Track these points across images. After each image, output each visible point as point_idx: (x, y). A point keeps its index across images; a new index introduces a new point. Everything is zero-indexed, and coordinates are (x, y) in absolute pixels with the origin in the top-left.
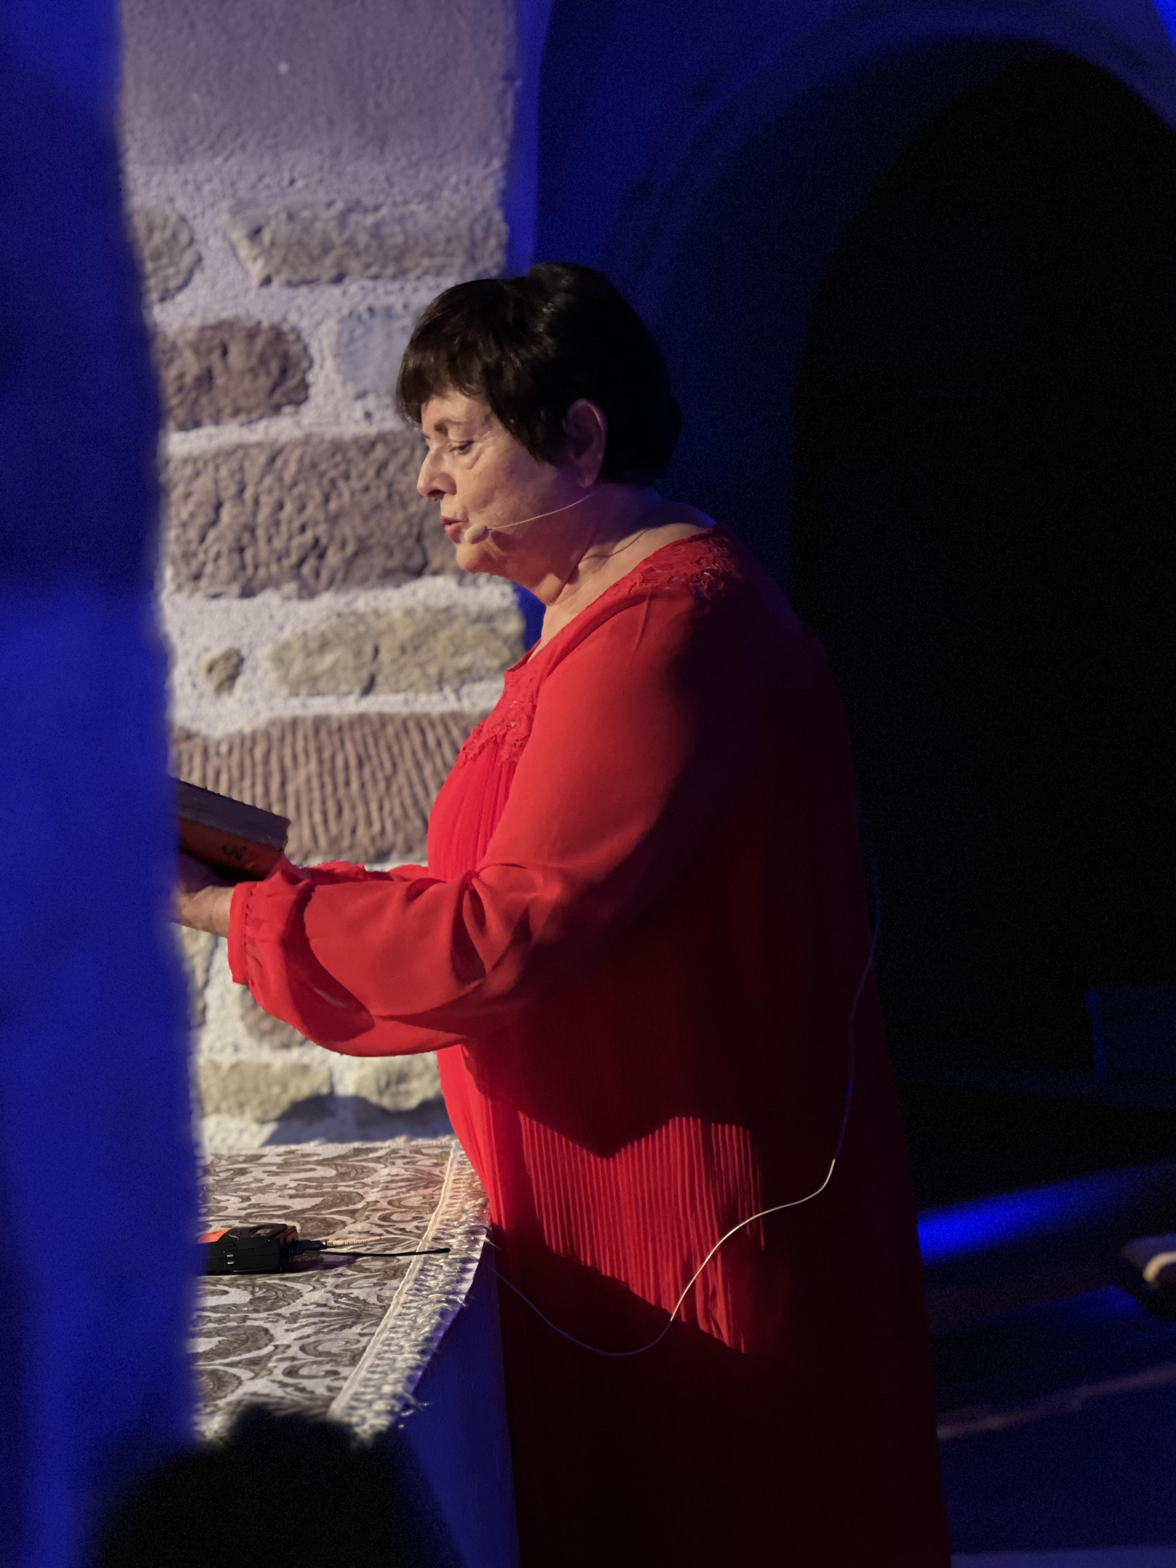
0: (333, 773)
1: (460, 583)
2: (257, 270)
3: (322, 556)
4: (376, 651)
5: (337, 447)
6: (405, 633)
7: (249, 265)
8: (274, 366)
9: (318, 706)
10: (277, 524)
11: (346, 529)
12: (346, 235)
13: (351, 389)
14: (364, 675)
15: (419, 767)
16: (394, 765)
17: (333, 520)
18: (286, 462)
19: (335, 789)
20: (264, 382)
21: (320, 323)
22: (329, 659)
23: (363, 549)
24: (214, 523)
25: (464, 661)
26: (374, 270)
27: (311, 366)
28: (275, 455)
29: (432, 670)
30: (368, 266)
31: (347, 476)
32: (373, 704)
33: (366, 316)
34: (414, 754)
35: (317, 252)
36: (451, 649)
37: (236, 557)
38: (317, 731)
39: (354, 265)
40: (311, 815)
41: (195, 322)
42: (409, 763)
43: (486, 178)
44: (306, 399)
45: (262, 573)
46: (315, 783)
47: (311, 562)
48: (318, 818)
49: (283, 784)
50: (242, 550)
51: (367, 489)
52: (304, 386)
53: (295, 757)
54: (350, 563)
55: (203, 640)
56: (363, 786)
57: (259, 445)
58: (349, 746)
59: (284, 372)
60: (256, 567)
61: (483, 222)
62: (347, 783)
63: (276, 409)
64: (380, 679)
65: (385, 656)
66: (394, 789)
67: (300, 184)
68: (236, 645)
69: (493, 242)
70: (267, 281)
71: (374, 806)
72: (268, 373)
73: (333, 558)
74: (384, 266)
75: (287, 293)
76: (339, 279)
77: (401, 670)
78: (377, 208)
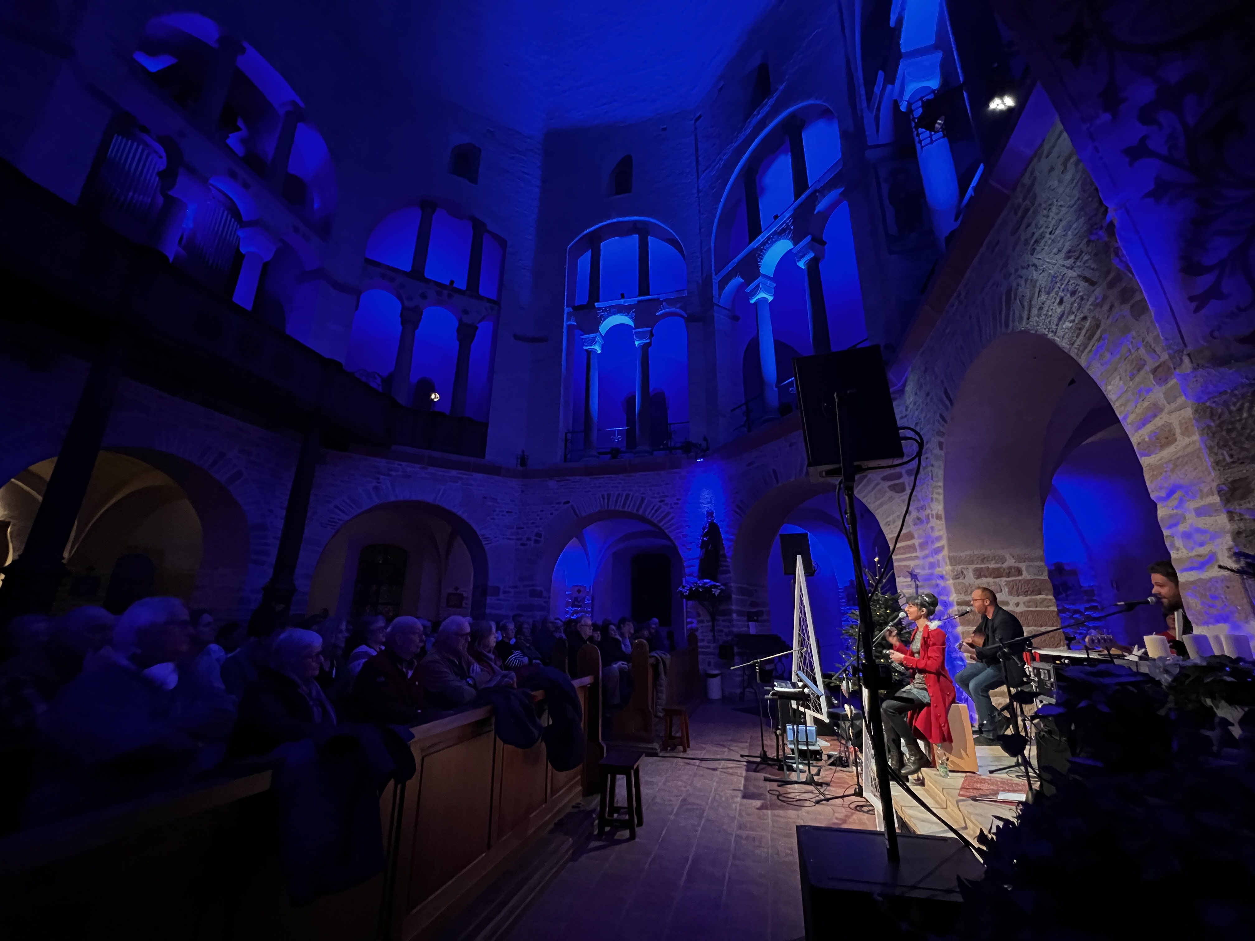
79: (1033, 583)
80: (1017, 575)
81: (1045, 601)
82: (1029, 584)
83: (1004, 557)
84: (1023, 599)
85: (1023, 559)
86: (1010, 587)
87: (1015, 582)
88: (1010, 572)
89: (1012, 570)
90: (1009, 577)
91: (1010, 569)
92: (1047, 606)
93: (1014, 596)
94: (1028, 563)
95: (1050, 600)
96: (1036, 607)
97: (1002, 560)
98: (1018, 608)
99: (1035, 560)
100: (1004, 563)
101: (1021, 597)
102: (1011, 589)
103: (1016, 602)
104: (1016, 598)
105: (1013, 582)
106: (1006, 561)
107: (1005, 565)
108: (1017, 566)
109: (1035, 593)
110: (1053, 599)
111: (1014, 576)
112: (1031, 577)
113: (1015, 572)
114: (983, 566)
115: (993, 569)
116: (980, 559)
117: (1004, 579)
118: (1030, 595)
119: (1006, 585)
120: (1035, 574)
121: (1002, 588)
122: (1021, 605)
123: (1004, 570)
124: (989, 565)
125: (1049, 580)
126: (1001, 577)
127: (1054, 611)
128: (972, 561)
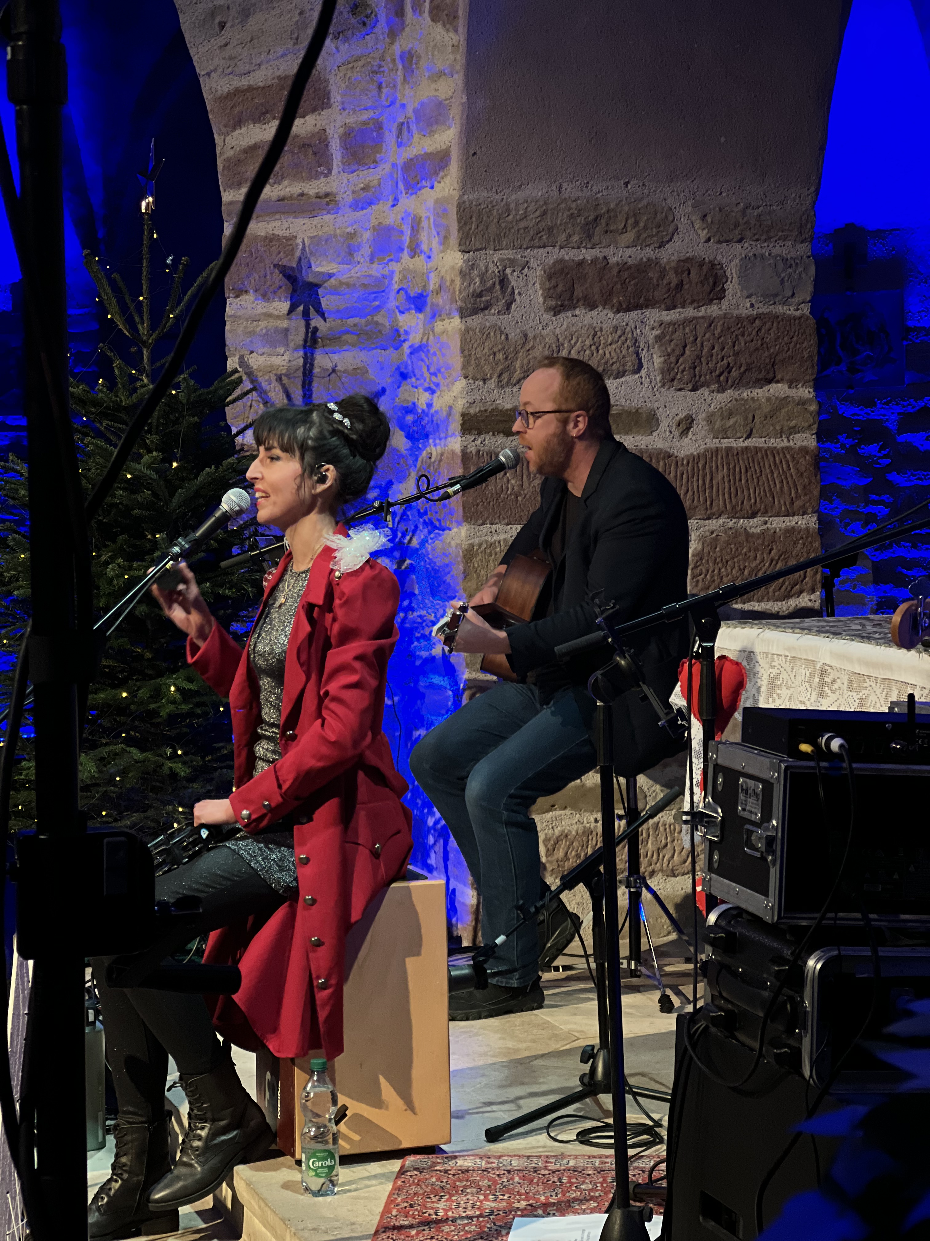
0: (734, 474)
1: (790, 387)
2: (704, 234)
3: (729, 372)
4: (754, 417)
5: (739, 319)
6: (766, 409)
7: (700, 232)
8: (711, 280)
9: (726, 443)
10: (712, 356)
11: (742, 359)
12: (745, 219)
13: (745, 293)
14: (748, 428)
15: (772, 473)
16: (761, 472)
17: (736, 354)
18: (716, 326)
19: (735, 483)
20: (707, 288)
21: (731, 261)
22: (732, 421)
23: (747, 369)
24: (683, 355)
25: (793, 423)
26: (757, 237)
27: (727, 281)
28: (711, 322)
29: (778, 428)
30: (755, 235)
31: (743, 335)
32: (752, 443)
33: (752, 258)
34: (770, 466)
35: (732, 227)
36: (787, 418)
37: (692, 371)
38: (727, 455)
39: (748, 233)
40: (724, 495)
41: (675, 258)
42: (768, 471)
43: (808, 195)
44: (725, 296)
45: (703, 379)
46: (726, 479)
47: (726, 374)
48: (726, 496)
49: (711, 480)
50: (695, 368)
51: (752, 341)
52: (724, 290)
53: (717, 467)
54: (742, 375)
55: (674, 410)
56: (747, 481)
57: (703, 317)
58: (741, 462)
59: (715, 283)
60: (700, 377)
61: (806, 216)
62: (740, 480)
63: (711, 302)
64: (754, 431)
65: (757, 420)
66: (761, 483)
67: (724, 194)
68: (691, 413)
69: (809, 226)
70: (708, 240)
71: (751, 491)
72: (708, 284)
73: (734, 373)
74: (761, 235)
75: (716, 246)
76: (740, 241)
77: (764, 427)
78: (758, 207)
79: (754, 333)
80: (703, 299)
81: (783, 411)
82: (740, 337)
83: (671, 218)
84: (709, 400)
85: (736, 226)
86: (673, 350)
87: (692, 327)
88: (680, 285)
89: (689, 273)
90: (674, 307)
91: (682, 272)
92: (785, 428)
93: (680, 390)
94: (751, 245)
95: (802, 403)
96: (749, 435)
97: (662, 229)
98: (686, 441)
99: (780, 234)
100: (668, 242)
101: (704, 391)
102: (673, 359)
103: (682, 416)
104: (685, 397)
105: (684, 329)
106: (676, 237)
107: (670, 251)
108: (712, 258)
109: (755, 375)
110: (810, 400)
111: (692, 302)
112: (752, 306)
113: (700, 285)
114: (587, 254)
115: (623, 267)
116: (581, 220)
117: (655, 315)
118: (736, 384)
119: (658, 338)
120: (772, 297)
121: (643, 354)
122: (700, 429)
123: (663, 273)
124: (609, 252)
125: (812, 321)
126: (648, 304)
127: (804, 450)
128: (550, 230)
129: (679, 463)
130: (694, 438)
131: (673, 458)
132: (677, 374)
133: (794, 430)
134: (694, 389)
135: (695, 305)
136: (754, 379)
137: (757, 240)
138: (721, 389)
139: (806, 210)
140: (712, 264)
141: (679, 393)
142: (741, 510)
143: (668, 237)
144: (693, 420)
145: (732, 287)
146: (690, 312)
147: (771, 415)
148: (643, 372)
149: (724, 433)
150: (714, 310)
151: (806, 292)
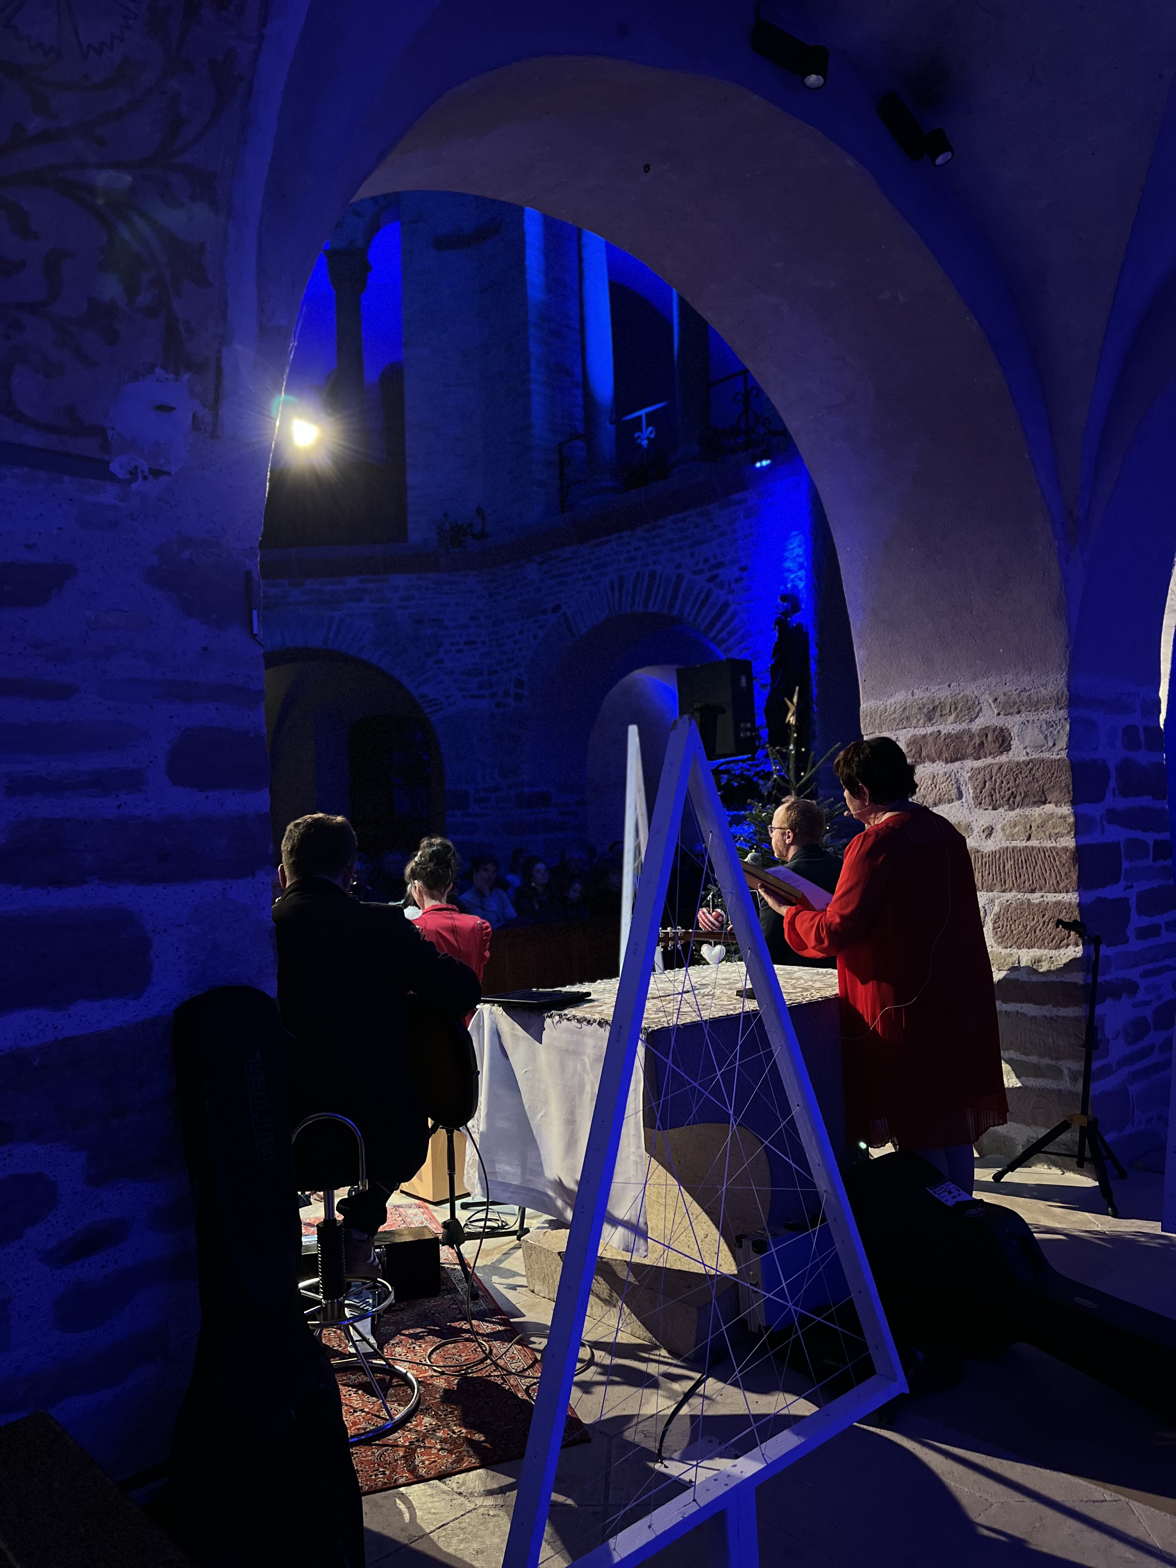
0: (1018, 864)
1: (1056, 806)
2: (996, 712)
3: (1015, 798)
4: (1031, 827)
5: (1018, 764)
6: (1039, 821)
7: (994, 709)
8: (1000, 739)
9: (1014, 843)
10: (1001, 788)
11: (1022, 789)
12: (1020, 699)
13: (1022, 746)
14: (1027, 834)
15: (1043, 863)
16: (1036, 863)
17: (1017, 786)
18: (1004, 769)
19: (1019, 869)
20: (997, 745)
21: (1014, 726)
22: (1017, 829)
23: (1026, 795)
24: (984, 788)
25: (1057, 831)
26: (1029, 709)
27: (1011, 740)
28: (1002, 766)
29: (1047, 834)
30: (1027, 708)
31: (1021, 773)
32: (1030, 844)
33: (1026, 723)
34: (1042, 859)
35: (1012, 705)
36: (1053, 827)
37: (990, 798)
38: (1013, 851)
39: (1023, 708)
40: (1012, 877)
41: (979, 728)
42: (1041, 862)
43: (1061, 678)
44: (1010, 749)
45: (998, 802)
46: (1013, 867)
47: (1012, 799)
48: (1014, 878)
49: (1004, 867)
50: (992, 796)
51: (1027, 777)
52: (1010, 745)
53: (1007, 859)
54: (1023, 799)
55: (982, 823)
56: (1027, 868)
57: (996, 763)
58: (1022, 856)
59: (1003, 741)
60: (996, 801)
61: (1061, 692)
62: (1023, 868)
63: (1002, 753)
64: (1032, 835)
65: (1033, 829)
66: (1036, 870)
67: (1008, 684)
68: (991, 824)
69: (1064, 698)
70: (999, 714)
71: (1030, 875)
72: (999, 742)
73: (1018, 798)
74: (1031, 708)
75: (1005, 717)
76: (1019, 712)
77: (1038, 833)
78: (1030, 690)
79: (1028, 771)
80: (996, 752)
81: (1050, 822)
82: (1019, 775)
83: (977, 703)
84: (1004, 815)
85: (1015, 703)
86: (978, 785)
87: (989, 770)
88: (982, 744)
89: (987, 736)
90: (980, 758)
91: (982, 736)
92: (1052, 834)
93: (986, 809)
94: (1026, 715)
95: (1064, 817)
96: (1029, 838)
97: (971, 710)
98: (990, 842)
99: (1044, 706)
100: (976, 718)
101: (1001, 810)
102: (978, 791)
103: (987, 826)
104: (989, 814)
105: (985, 771)
106: (980, 714)
107: (977, 724)
108: (1001, 725)
109: (1032, 799)
110: (1069, 815)
111: (990, 754)
112: (1027, 754)
113: (993, 743)
114: (929, 730)
115: (949, 736)
116: (925, 710)
117: (970, 764)
118: (1021, 805)
119: (970, 778)
120: (1039, 748)
121: (963, 788)
122: (998, 834)
123: (971, 737)
124: (941, 728)
125: (1068, 762)
126: (963, 758)
127: (1065, 849)
128: (908, 718)
129: (984, 856)
130: (994, 840)
131: (980, 853)
132: (982, 800)
133: (1058, 835)
134: (994, 809)
135: (992, 756)
136: (1031, 802)
137: (1030, 711)
138: (1012, 809)
139: (1061, 689)
140: (1002, 730)
141: (986, 811)
142: (1023, 887)
143: (975, 715)
144: (993, 829)
145: (1015, 743)
146: (989, 760)
147: (1042, 826)
148: (964, 800)
149: (1013, 837)
150: (1003, 758)
151: (1063, 743)
